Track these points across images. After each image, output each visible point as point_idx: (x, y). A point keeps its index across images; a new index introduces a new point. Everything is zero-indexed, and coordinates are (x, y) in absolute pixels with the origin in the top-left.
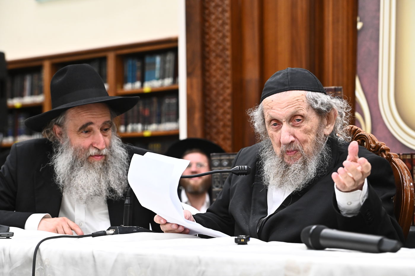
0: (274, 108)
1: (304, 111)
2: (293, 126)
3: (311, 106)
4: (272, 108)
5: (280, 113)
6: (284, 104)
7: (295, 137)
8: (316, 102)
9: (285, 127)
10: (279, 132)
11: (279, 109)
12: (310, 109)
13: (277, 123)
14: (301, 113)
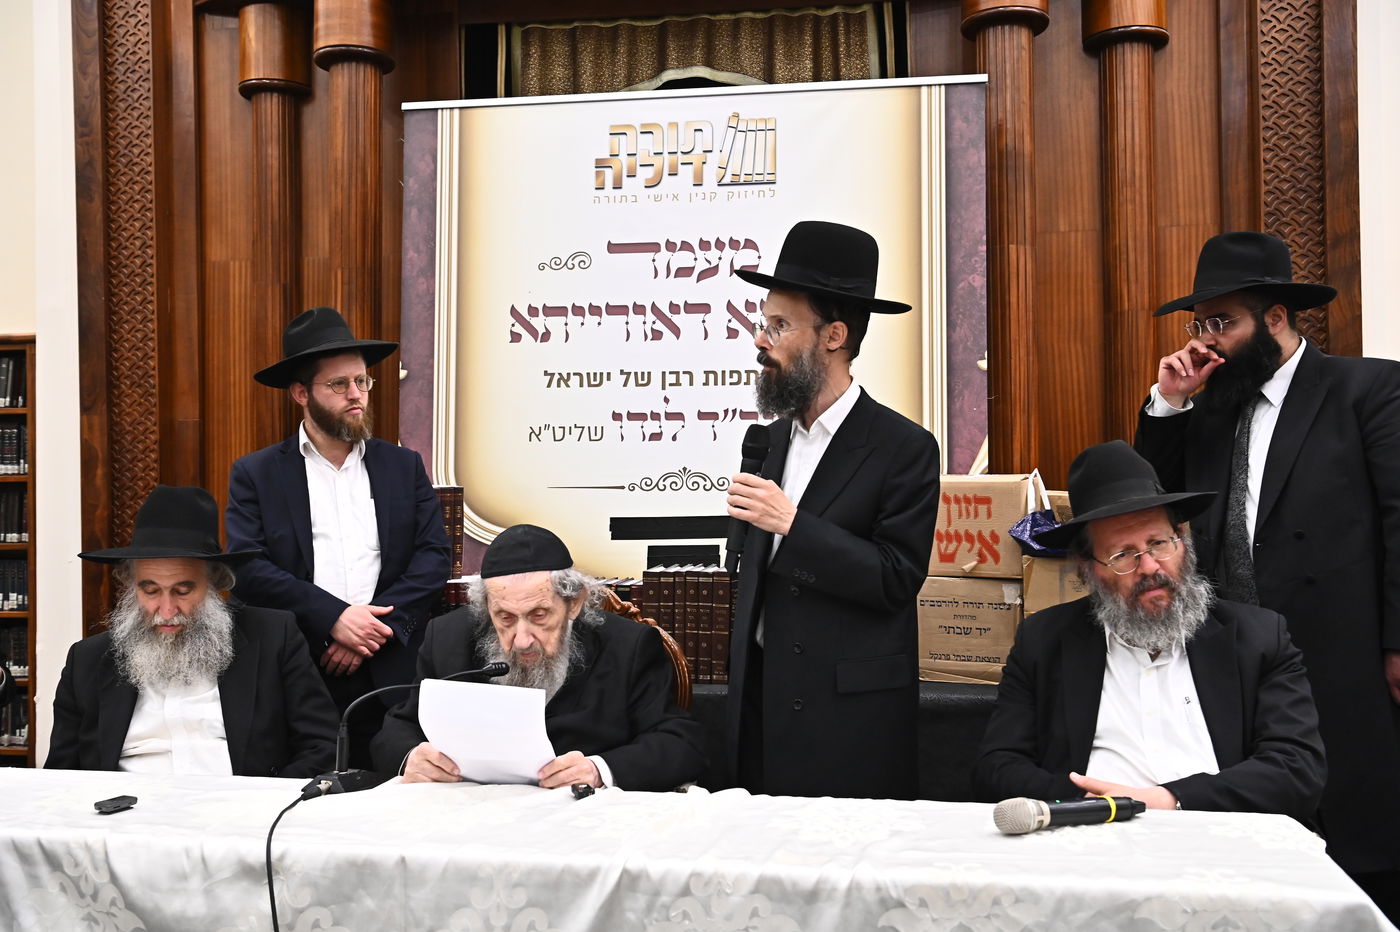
0: (507, 598)
1: (548, 603)
2: (533, 622)
3: (558, 593)
4: (503, 599)
5: (515, 606)
6: (522, 595)
7: (534, 636)
8: (564, 586)
9: (522, 625)
10: (512, 628)
11: (515, 601)
12: (558, 597)
13: (511, 618)
14: (546, 606)
